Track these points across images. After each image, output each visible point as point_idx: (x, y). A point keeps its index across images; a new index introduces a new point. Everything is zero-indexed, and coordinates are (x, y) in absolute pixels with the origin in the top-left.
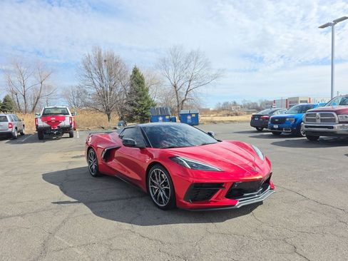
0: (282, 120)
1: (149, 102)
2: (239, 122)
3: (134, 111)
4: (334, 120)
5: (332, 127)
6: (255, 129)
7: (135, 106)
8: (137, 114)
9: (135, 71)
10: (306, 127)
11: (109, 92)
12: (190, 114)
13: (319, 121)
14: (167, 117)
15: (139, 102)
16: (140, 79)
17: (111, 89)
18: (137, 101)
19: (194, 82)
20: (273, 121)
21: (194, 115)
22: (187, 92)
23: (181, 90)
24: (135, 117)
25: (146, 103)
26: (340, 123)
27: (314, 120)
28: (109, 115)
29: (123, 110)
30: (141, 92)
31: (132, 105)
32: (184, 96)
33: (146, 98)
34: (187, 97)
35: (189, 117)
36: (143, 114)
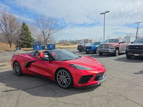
0: (90, 48)
1: (31, 39)
2: (71, 48)
3: (24, 42)
4: (109, 48)
5: (108, 50)
6: (79, 51)
7: (25, 40)
8: (25, 44)
9: (24, 24)
10: (99, 50)
11: (10, 33)
12: (52, 45)
13: (104, 48)
14: (41, 46)
15: (26, 38)
16: (27, 28)
17: (11, 32)
18: (25, 38)
19: (52, 31)
20: (87, 48)
21: (53, 45)
22: (49, 35)
23: (46, 34)
24: (24, 45)
25: (30, 39)
26: (111, 49)
27: (102, 48)
28: (10, 44)
29: (18, 42)
30: (27, 34)
31: (23, 40)
32: (47, 37)
33: (30, 37)
34: (49, 37)
35: (51, 46)
36: (28, 44)
